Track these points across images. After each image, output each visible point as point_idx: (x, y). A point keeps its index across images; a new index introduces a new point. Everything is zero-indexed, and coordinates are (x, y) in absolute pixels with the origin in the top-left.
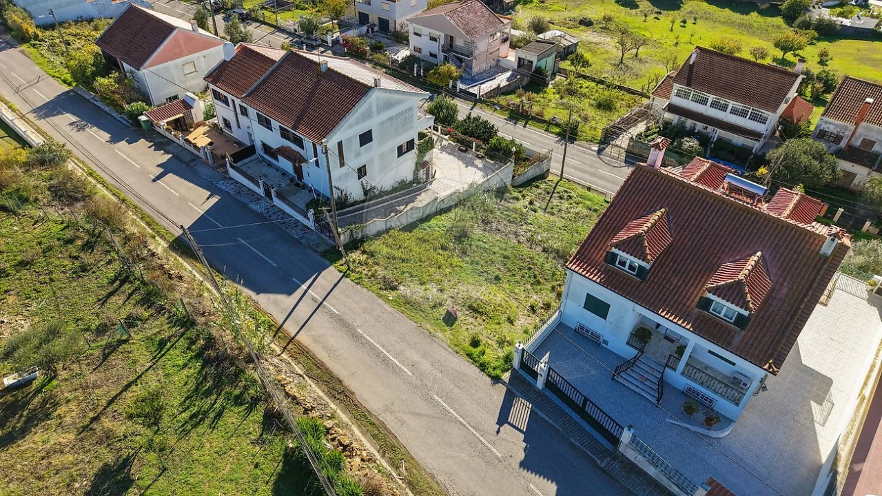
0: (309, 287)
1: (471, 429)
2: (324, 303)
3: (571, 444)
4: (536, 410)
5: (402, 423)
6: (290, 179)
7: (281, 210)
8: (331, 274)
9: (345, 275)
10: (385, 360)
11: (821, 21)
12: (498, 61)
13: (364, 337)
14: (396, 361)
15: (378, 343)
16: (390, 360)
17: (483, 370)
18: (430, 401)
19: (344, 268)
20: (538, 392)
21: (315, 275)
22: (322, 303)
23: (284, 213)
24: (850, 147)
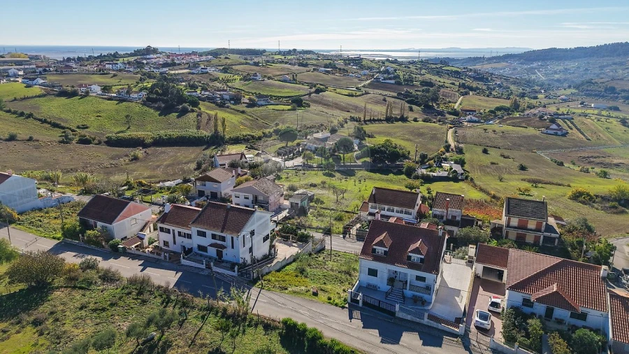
0: (248, 295)
2: (258, 299)
3: (379, 319)
9: (262, 288)
11: (423, 174)
12: (280, 206)
14: (300, 311)
19: (260, 287)
20: (361, 307)
21: (248, 291)
24: (448, 220)
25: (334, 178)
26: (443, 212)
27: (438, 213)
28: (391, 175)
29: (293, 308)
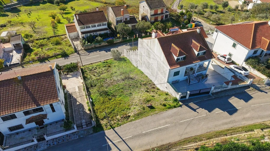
0: (111, 142)
1: (195, 118)
2: (123, 139)
3: (206, 100)
4: (194, 102)
5: (187, 133)
6: (37, 129)
7: (53, 139)
8: (109, 133)
9: (113, 128)
10: (160, 129)
12: (4, 50)
13: (147, 132)
14: (162, 127)
15: (152, 129)
16: (161, 128)
17: (176, 108)
18: (181, 124)
19: (109, 127)
20: (188, 99)
21: (106, 138)
22: (123, 140)
23: (56, 138)
25: (9, 17)
26: (122, 18)
27: (119, 19)
28: (41, 6)
29: (154, 128)
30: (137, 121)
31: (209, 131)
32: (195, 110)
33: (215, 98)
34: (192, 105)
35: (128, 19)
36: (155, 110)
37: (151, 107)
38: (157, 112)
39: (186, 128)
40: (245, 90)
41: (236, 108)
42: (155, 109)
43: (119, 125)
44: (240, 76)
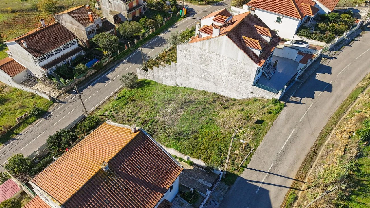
0: (260, 183)
1: (307, 110)
2: (268, 171)
3: (299, 88)
4: (292, 95)
5: (315, 129)
8: (245, 175)
10: (291, 139)
13: (283, 149)
14: (290, 136)
15: (284, 144)
16: (290, 138)
17: (282, 109)
18: (303, 123)
22: (269, 173)
24: (96, 30)
26: (92, 26)
27: (90, 29)
29: (285, 141)
30: (262, 144)
31: (329, 116)
32: (300, 103)
33: (305, 82)
34: (292, 98)
35: (101, 25)
36: (267, 123)
37: (259, 122)
38: (270, 123)
39: (310, 125)
40: (320, 63)
41: (328, 84)
42: (265, 122)
43: (248, 160)
44: (306, 51)
